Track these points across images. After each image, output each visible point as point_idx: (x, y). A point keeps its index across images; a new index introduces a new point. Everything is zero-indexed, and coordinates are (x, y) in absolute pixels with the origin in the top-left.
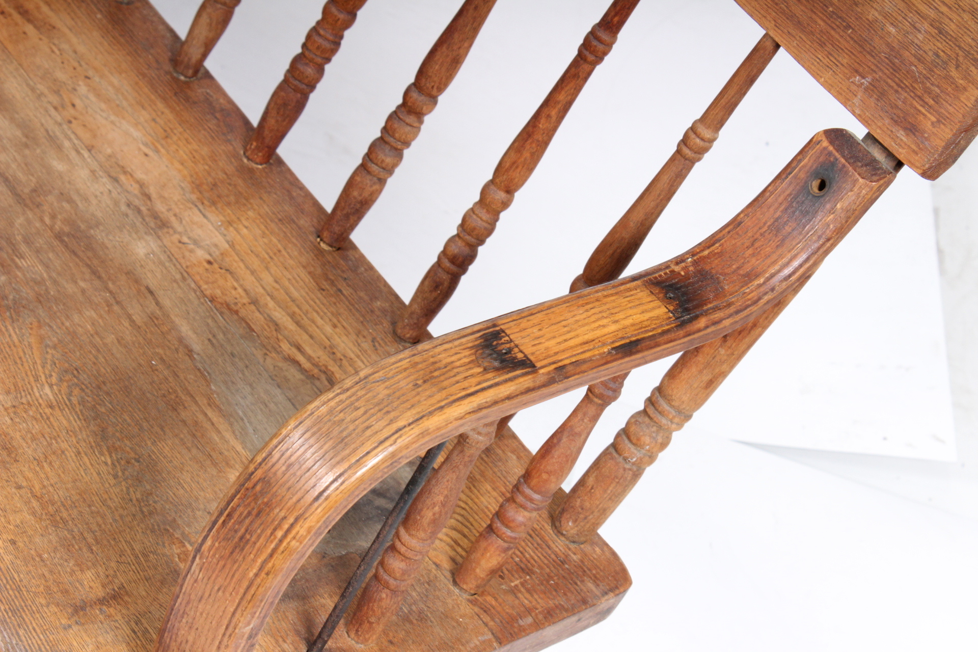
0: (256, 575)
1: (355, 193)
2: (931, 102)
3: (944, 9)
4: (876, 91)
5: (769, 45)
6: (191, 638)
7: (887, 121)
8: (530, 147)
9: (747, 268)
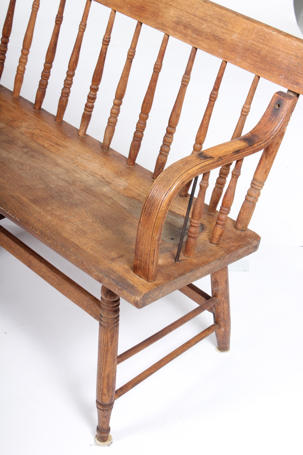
0: (155, 221)
1: (160, 162)
2: (300, 75)
3: (297, 51)
4: (286, 78)
5: (257, 78)
6: (143, 248)
7: (291, 84)
8: (203, 129)
9: (265, 131)
